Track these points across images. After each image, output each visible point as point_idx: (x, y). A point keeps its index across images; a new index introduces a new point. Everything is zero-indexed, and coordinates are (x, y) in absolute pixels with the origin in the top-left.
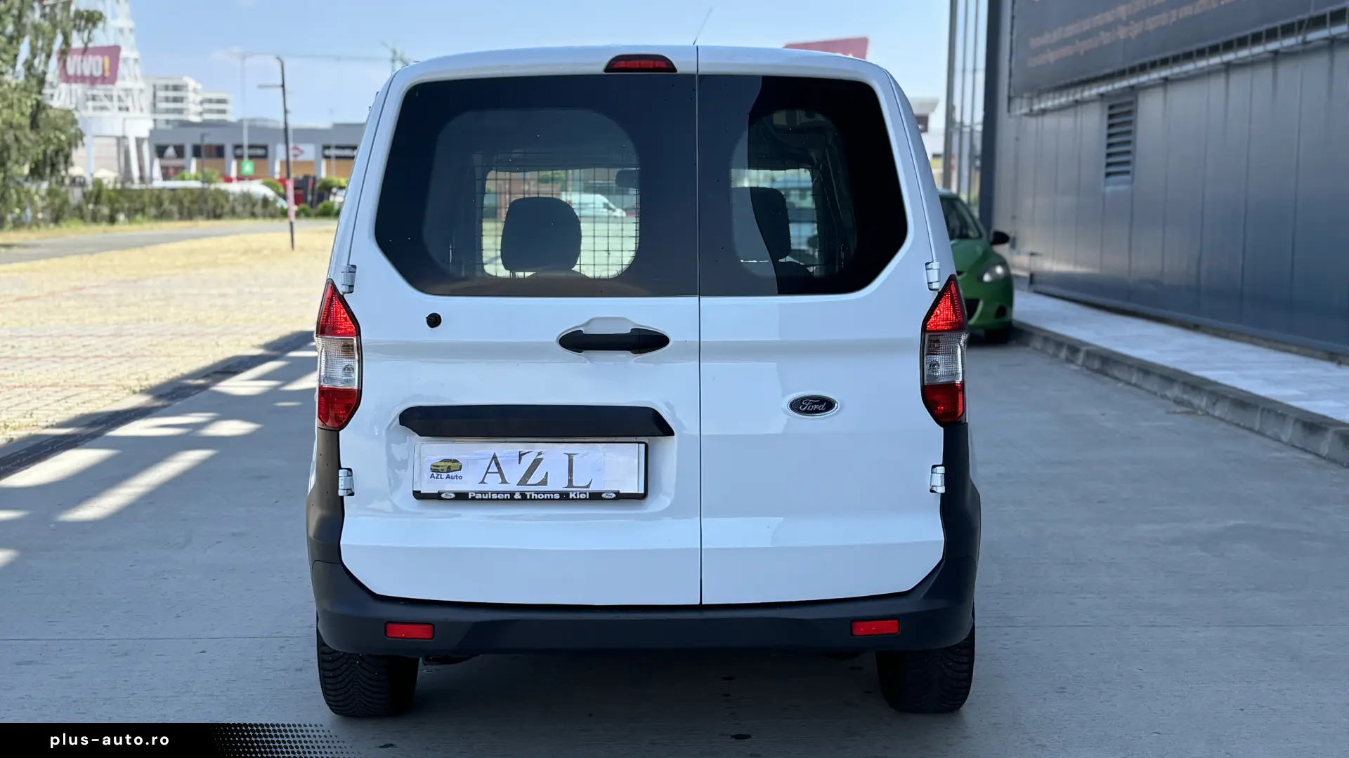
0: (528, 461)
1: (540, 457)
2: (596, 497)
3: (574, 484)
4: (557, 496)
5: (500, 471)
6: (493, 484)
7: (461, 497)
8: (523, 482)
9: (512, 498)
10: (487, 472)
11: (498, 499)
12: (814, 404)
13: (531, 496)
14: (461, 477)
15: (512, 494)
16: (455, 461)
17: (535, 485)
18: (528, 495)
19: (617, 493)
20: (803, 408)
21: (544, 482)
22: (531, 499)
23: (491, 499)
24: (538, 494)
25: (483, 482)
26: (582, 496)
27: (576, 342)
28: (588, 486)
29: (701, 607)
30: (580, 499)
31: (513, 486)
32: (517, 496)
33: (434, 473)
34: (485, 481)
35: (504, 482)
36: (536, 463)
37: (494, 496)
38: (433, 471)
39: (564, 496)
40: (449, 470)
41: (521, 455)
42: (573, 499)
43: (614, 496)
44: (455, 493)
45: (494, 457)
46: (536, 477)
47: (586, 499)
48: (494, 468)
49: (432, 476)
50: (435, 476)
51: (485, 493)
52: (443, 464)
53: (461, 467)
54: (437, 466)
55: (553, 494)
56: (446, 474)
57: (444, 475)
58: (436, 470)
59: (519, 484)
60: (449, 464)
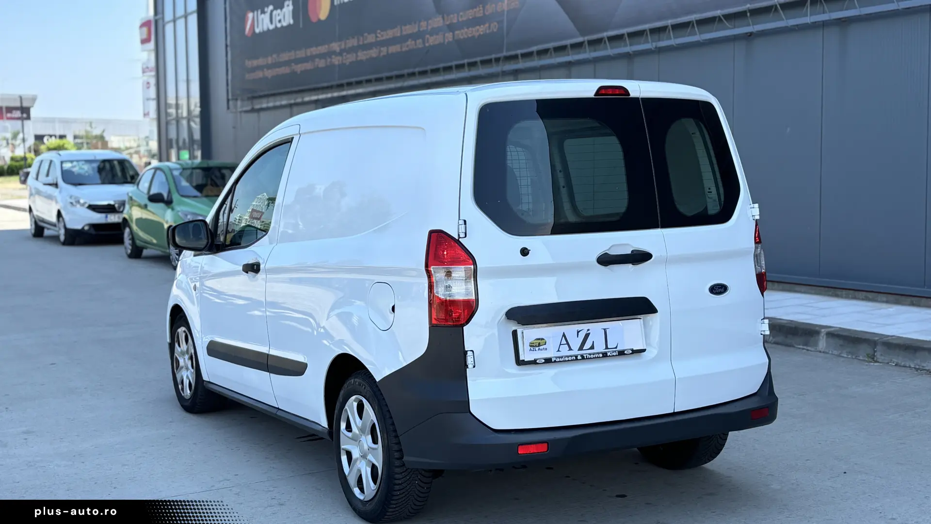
0: (582, 335)
1: (588, 332)
2: (621, 353)
3: (609, 347)
4: (601, 355)
5: (568, 344)
6: (565, 351)
7: (548, 361)
8: (581, 348)
9: (577, 359)
10: (560, 344)
11: (569, 360)
12: (719, 288)
13: (586, 356)
15: (576, 357)
16: (542, 339)
17: (588, 349)
18: (585, 356)
19: (632, 350)
20: (715, 291)
21: (592, 347)
22: (587, 358)
23: (565, 361)
24: (590, 355)
25: (559, 351)
26: (614, 354)
27: (606, 260)
28: (616, 348)
29: (674, 414)
30: (613, 356)
31: (575, 352)
32: (579, 357)
33: (532, 348)
34: (560, 350)
35: (570, 349)
36: (587, 336)
37: (567, 359)
38: (531, 346)
39: (605, 355)
40: (539, 345)
41: (578, 332)
42: (610, 356)
43: (631, 352)
44: (544, 359)
45: (564, 335)
46: (588, 345)
47: (616, 355)
48: (564, 342)
49: (531, 350)
50: (532, 349)
51: (562, 357)
52: (536, 341)
53: (546, 342)
54: (533, 343)
55: (599, 354)
56: (538, 348)
57: (537, 349)
58: (532, 345)
59: (579, 350)
60: (540, 341)
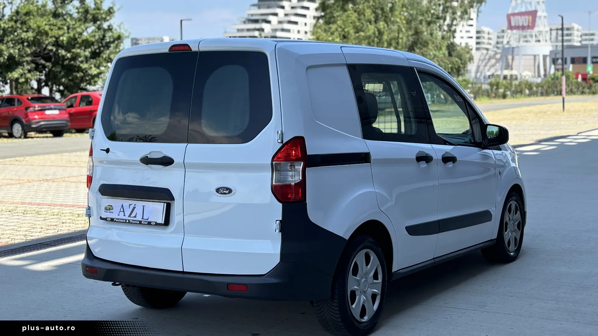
0: (132, 207)
1: (135, 206)
2: (149, 223)
3: (144, 218)
4: (138, 222)
5: (124, 211)
6: (121, 216)
7: (112, 220)
8: (130, 216)
9: (126, 222)
10: (120, 211)
11: (122, 222)
12: (224, 190)
14: (113, 213)
15: (126, 220)
16: (111, 206)
17: (133, 217)
18: (130, 221)
19: (156, 223)
20: (220, 192)
21: (135, 217)
22: (131, 223)
23: (120, 222)
24: (133, 221)
25: (119, 215)
26: (146, 223)
27: (147, 161)
28: (148, 219)
29: (183, 272)
30: (145, 224)
31: (126, 217)
32: (127, 221)
33: (106, 210)
35: (124, 215)
36: (134, 208)
37: (121, 221)
38: (105, 209)
39: (140, 222)
40: (110, 209)
41: (130, 205)
42: (143, 224)
43: (155, 224)
44: (111, 219)
45: (122, 206)
46: (133, 215)
47: (146, 224)
48: (122, 210)
51: (118, 219)
52: (108, 207)
53: (113, 208)
57: (108, 211)
59: (128, 217)
60: (110, 207)
